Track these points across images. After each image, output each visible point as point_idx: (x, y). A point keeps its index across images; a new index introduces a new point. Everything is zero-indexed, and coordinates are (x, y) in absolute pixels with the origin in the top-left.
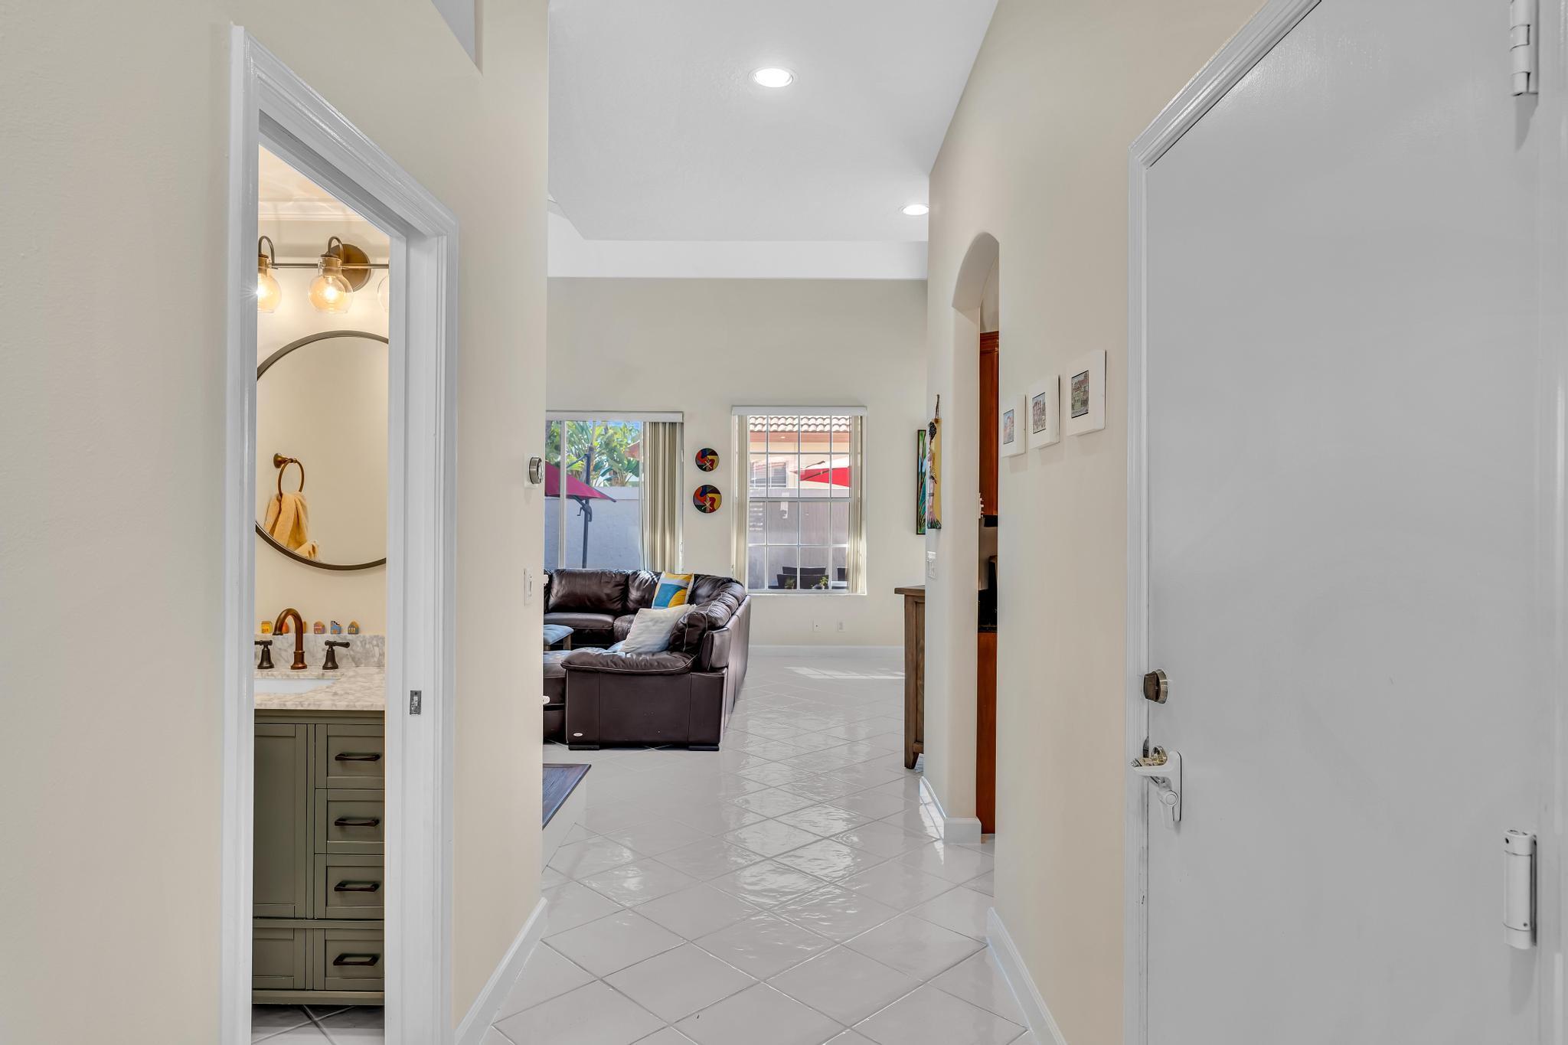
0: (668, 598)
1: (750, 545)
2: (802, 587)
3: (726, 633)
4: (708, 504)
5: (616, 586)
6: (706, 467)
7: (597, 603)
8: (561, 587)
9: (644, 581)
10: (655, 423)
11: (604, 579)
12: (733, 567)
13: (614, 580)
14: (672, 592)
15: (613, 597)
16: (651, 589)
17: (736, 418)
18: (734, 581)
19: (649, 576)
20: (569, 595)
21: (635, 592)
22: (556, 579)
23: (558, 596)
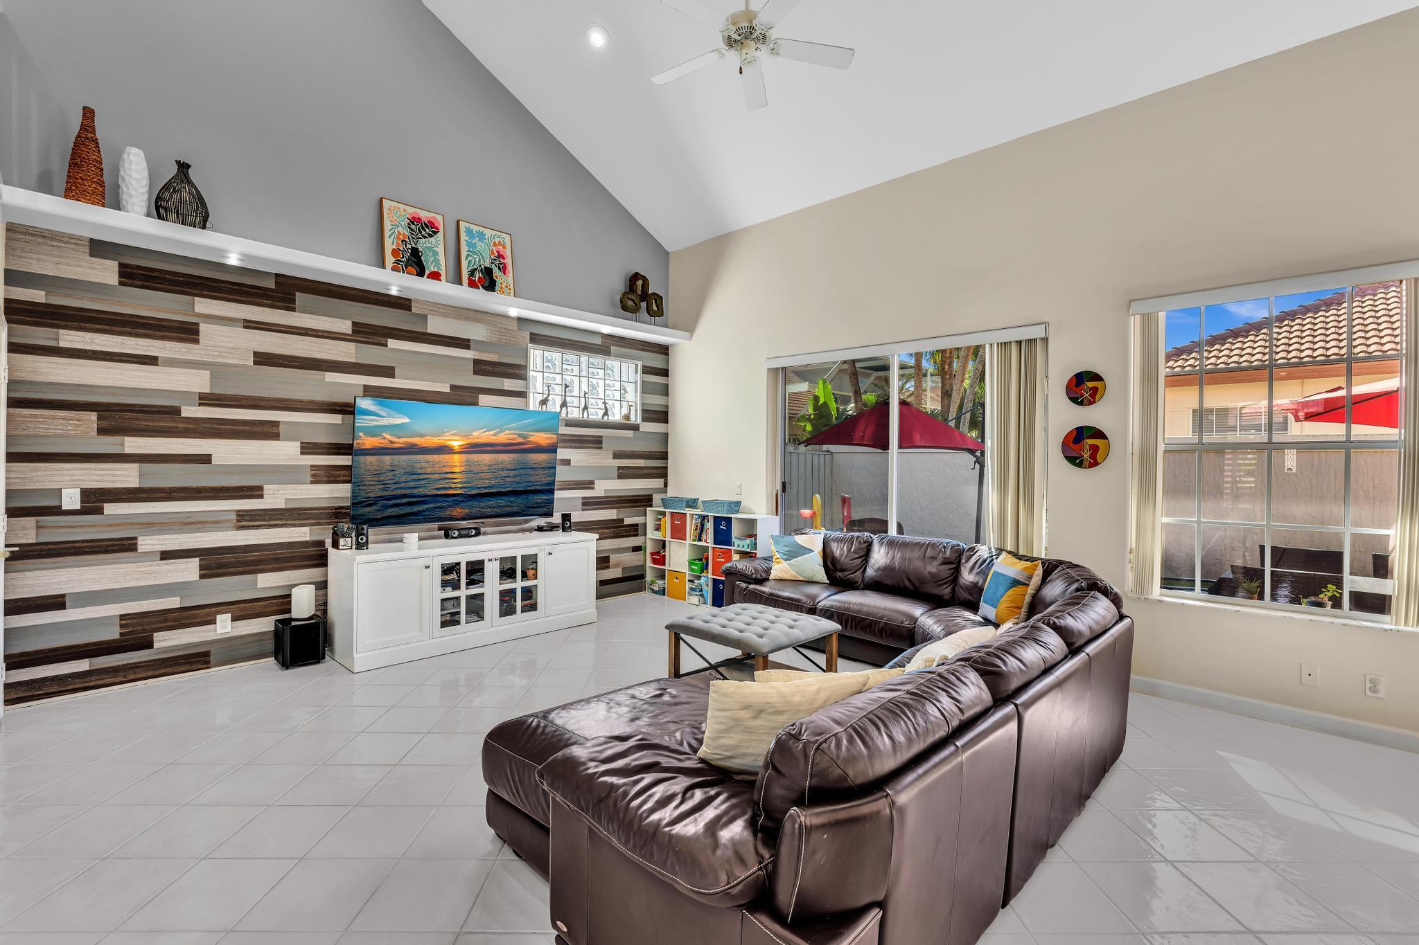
0: (999, 594)
1: (1165, 520)
4: (1086, 455)
5: (944, 563)
6: (1083, 400)
7: (917, 584)
8: (880, 557)
9: (980, 561)
10: (1005, 343)
11: (930, 552)
12: (1130, 553)
13: (941, 555)
14: (1005, 587)
15: (937, 580)
16: (984, 574)
17: (1138, 317)
18: (1101, 587)
19: (988, 555)
20: (888, 570)
21: (968, 577)
22: (876, 547)
23: (875, 568)
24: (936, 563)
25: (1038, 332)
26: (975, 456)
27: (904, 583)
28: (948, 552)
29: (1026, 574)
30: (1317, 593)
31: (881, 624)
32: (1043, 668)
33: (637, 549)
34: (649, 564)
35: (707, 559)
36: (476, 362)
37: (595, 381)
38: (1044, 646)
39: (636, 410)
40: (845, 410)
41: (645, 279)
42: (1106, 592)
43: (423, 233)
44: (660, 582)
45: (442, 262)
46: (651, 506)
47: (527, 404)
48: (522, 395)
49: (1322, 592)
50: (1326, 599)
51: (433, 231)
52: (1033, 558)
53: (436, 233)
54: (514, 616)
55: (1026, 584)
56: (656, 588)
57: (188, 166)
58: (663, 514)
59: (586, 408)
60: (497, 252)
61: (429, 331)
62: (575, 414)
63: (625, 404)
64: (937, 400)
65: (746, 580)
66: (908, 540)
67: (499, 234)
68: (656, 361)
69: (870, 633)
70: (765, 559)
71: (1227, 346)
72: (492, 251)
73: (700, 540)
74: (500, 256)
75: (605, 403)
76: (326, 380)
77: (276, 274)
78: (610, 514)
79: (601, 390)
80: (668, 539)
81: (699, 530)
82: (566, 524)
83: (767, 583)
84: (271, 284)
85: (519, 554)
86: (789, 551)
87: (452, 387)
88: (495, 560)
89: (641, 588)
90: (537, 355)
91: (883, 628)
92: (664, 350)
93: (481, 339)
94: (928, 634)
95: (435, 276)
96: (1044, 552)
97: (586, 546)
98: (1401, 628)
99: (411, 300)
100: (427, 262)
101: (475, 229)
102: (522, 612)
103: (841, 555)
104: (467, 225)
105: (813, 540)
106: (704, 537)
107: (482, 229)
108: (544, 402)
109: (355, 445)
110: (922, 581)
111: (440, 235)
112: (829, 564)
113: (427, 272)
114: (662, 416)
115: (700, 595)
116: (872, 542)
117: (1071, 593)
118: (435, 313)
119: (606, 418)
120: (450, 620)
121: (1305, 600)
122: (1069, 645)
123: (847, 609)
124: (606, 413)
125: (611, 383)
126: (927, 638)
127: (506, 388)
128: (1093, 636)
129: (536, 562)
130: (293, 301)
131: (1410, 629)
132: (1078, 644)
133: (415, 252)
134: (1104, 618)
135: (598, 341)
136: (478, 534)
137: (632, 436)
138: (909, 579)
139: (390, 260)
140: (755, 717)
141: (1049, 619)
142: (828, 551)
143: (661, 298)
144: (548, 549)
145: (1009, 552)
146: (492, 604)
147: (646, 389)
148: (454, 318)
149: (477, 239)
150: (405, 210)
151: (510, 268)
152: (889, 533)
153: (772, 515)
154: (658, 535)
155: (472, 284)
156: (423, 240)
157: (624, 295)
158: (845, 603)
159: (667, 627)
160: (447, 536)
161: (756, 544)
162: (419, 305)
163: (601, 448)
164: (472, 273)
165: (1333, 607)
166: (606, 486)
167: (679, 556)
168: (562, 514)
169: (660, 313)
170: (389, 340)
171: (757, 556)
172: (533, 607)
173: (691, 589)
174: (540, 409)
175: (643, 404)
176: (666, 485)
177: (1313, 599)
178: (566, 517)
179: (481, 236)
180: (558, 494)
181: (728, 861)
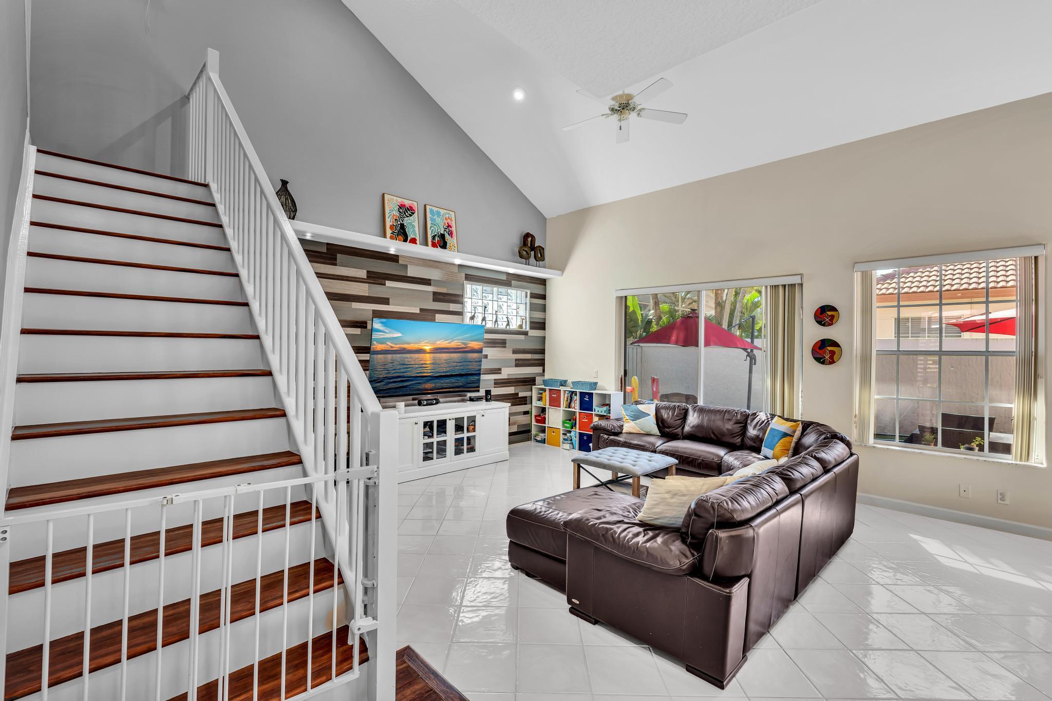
1: (877, 397)
4: (827, 357)
5: (736, 423)
6: (825, 323)
7: (719, 436)
8: (693, 419)
9: (760, 422)
10: (775, 286)
11: (727, 416)
12: (855, 417)
13: (734, 418)
14: (779, 438)
15: (732, 434)
16: (764, 430)
17: (859, 273)
18: (839, 437)
19: (766, 418)
20: (698, 427)
21: (752, 432)
22: (691, 412)
23: (690, 426)
24: (731, 423)
25: (796, 280)
26: (747, 352)
27: (710, 435)
28: (739, 416)
29: (792, 429)
30: (970, 442)
31: (700, 461)
32: (812, 478)
33: (526, 413)
34: (534, 423)
35: (576, 420)
36: (435, 293)
37: (501, 303)
38: (812, 467)
39: (526, 322)
40: (647, 315)
41: (533, 237)
42: (843, 440)
43: (407, 214)
44: (542, 435)
45: (417, 232)
46: (535, 385)
47: (463, 320)
48: (460, 314)
49: (973, 442)
50: (975, 446)
51: (412, 213)
52: (794, 420)
53: (413, 213)
54: (461, 455)
55: (790, 436)
56: (539, 439)
57: (287, 182)
58: (544, 390)
59: (496, 321)
60: (448, 223)
61: (408, 275)
62: (490, 325)
63: (519, 318)
64: (712, 308)
65: (607, 433)
66: (712, 408)
67: (448, 212)
68: (538, 289)
69: (692, 466)
70: (617, 420)
71: (919, 274)
72: (445, 223)
73: (569, 407)
74: (449, 226)
75: (507, 318)
76: (353, 307)
77: (327, 243)
78: (510, 390)
79: (504, 308)
80: (547, 406)
81: (569, 401)
82: (488, 397)
83: (621, 435)
84: (324, 250)
85: (465, 415)
86: (635, 415)
87: (421, 310)
88: (453, 419)
89: (529, 439)
90: (469, 287)
91: (700, 463)
92: (543, 282)
93: (437, 279)
94: (731, 466)
95: (413, 241)
96: (800, 416)
97: (503, 409)
98: (1018, 462)
99: (398, 256)
100: (409, 233)
101: (435, 209)
102: (467, 452)
103: (668, 418)
104: (431, 207)
105: (649, 408)
106: (573, 405)
107: (439, 209)
108: (472, 318)
109: (372, 349)
110: (723, 435)
111: (416, 214)
112: (660, 423)
113: (409, 239)
114: (540, 325)
115: (570, 443)
116: (688, 409)
117: (821, 441)
118: (412, 263)
119: (508, 327)
120: (427, 457)
121: (962, 447)
122: (824, 468)
123: (677, 451)
124: (508, 324)
125: (511, 304)
126: (731, 468)
127: (451, 310)
128: (837, 463)
129: (475, 421)
130: (335, 260)
131: (1023, 463)
132: (828, 468)
133: (402, 226)
134: (842, 454)
135: (504, 278)
136: (437, 403)
137: (524, 339)
138: (713, 433)
139: (389, 232)
140: (672, 498)
141: (812, 454)
142: (658, 415)
143: (543, 249)
144: (482, 413)
145: (779, 416)
146: (450, 447)
147: (533, 308)
148: (423, 266)
149: (436, 216)
150: (397, 200)
151: (454, 233)
152: (699, 404)
153: (618, 391)
154: (540, 404)
155: (434, 245)
156: (406, 219)
157: (521, 248)
158: (675, 447)
159: (572, 461)
160: (420, 404)
161: (610, 410)
162: (403, 259)
163: (505, 347)
164: (434, 237)
165: (980, 450)
166: (509, 372)
167: (555, 418)
168: (486, 391)
169: (542, 258)
170: (387, 281)
171: (611, 418)
172: (472, 449)
173: (564, 439)
174: (470, 323)
175: (530, 318)
176: (544, 371)
177: (967, 445)
178: (488, 392)
179: (438, 213)
180: (483, 377)
181: (678, 556)
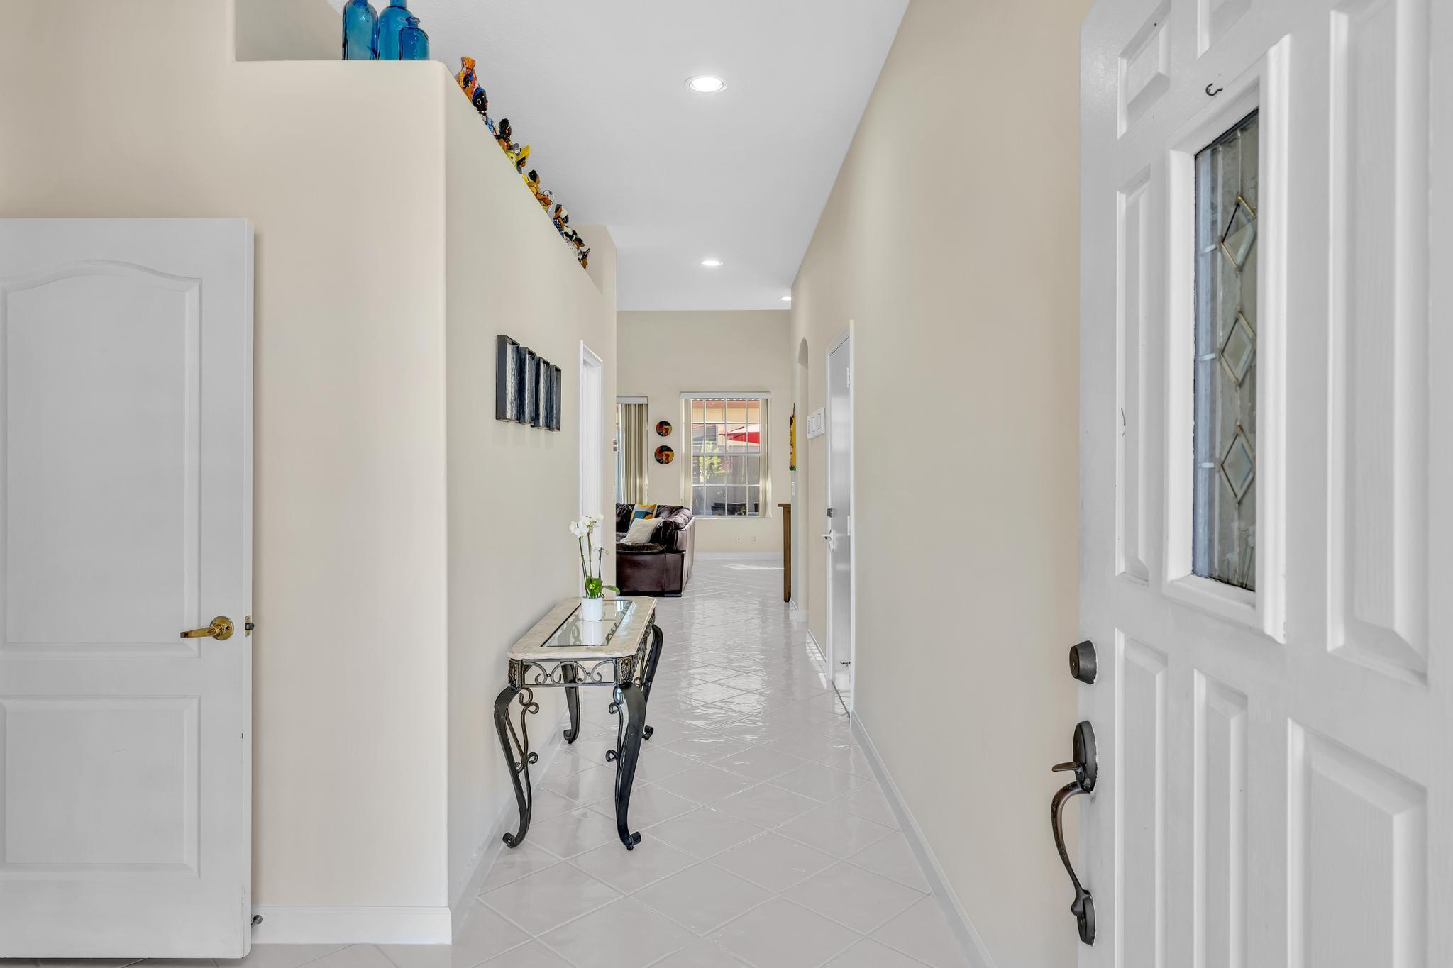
0: (644, 515)
1: (694, 485)
2: (728, 514)
3: (684, 532)
4: (664, 458)
6: (663, 434)
10: (628, 404)
17: (684, 400)
25: (643, 401)
177: (739, 513)
